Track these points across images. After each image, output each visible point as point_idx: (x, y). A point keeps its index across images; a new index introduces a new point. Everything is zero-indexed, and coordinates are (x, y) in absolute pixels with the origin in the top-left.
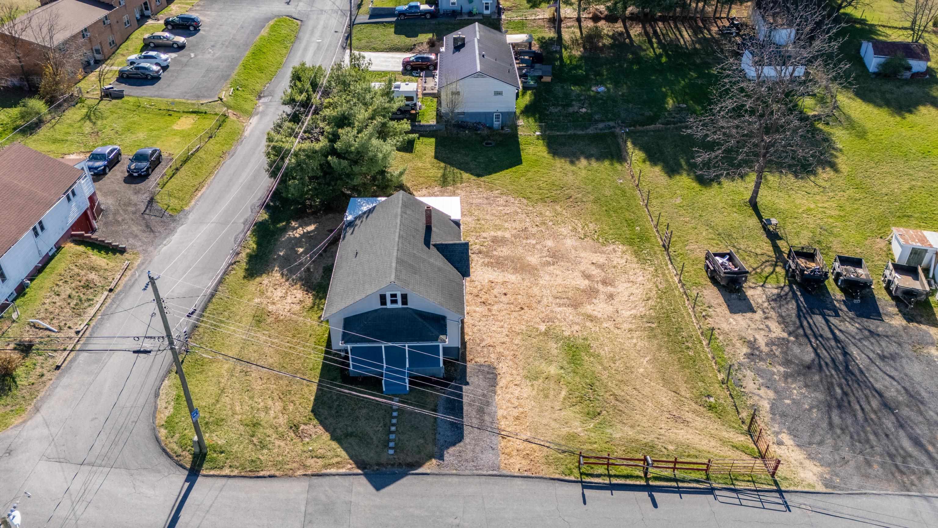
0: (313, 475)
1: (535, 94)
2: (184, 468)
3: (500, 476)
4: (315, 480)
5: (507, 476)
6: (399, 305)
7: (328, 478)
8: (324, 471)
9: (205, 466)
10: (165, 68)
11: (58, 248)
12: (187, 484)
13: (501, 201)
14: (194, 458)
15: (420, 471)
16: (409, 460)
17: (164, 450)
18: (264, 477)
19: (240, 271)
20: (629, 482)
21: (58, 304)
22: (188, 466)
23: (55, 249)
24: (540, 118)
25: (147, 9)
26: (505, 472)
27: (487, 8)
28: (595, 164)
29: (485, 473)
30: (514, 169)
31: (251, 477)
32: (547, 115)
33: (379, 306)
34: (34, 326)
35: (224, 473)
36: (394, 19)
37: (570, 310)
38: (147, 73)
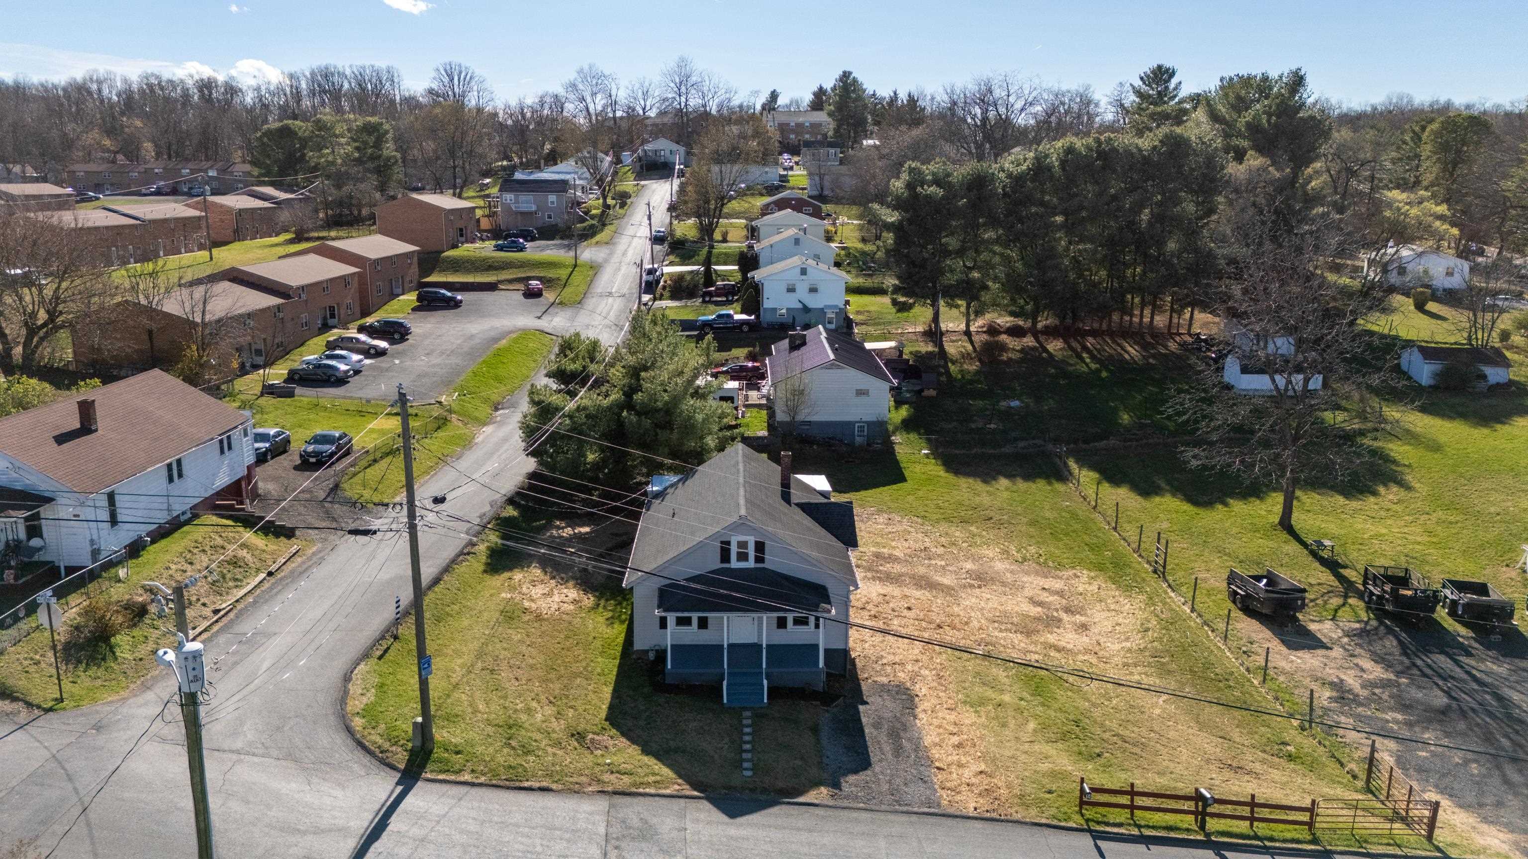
0: (615, 793)
1: (914, 408)
2: (393, 767)
3: (943, 815)
4: (620, 799)
5: (957, 817)
6: (751, 564)
7: (641, 799)
8: (634, 790)
9: (429, 767)
10: (357, 372)
11: (195, 514)
12: (399, 789)
14: (411, 756)
15: (801, 799)
16: (780, 784)
17: (360, 744)
18: (530, 789)
19: (477, 563)
20: (1172, 835)
21: (189, 574)
22: (402, 766)
23: (189, 515)
24: (926, 434)
25: (333, 316)
26: (951, 811)
27: (830, 322)
28: (1021, 485)
29: (916, 809)
30: (894, 487)
31: (508, 788)
32: (936, 431)
33: (718, 565)
34: (151, 590)
35: (462, 779)
36: (696, 333)
37: (1019, 637)
38: (333, 372)
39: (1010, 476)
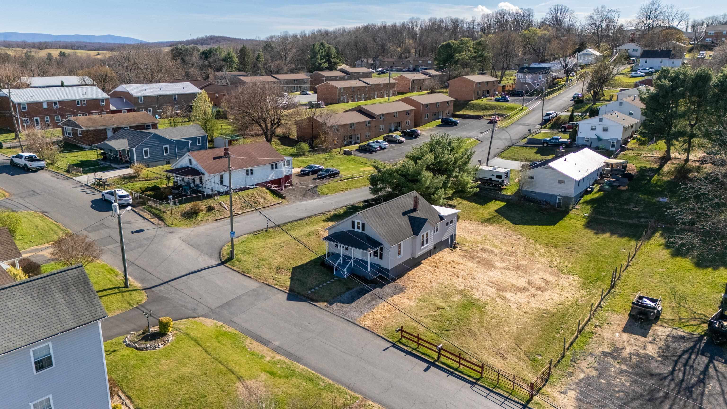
0: (266, 284)
1: (605, 195)
2: (221, 260)
4: (265, 286)
5: (357, 325)
6: (360, 231)
7: (271, 288)
8: (272, 285)
9: (228, 263)
10: (382, 149)
13: (515, 237)
14: (227, 259)
15: (315, 303)
16: (314, 298)
17: (220, 253)
18: (246, 276)
19: (324, 217)
20: (423, 357)
22: (223, 261)
24: (596, 207)
25: (399, 126)
26: (356, 322)
27: (613, 146)
28: (615, 238)
29: (346, 318)
31: (241, 274)
32: (603, 207)
33: (351, 229)
34: (220, 204)
35: (233, 268)
36: (542, 146)
37: (494, 290)
38: (370, 148)
39: (613, 233)
